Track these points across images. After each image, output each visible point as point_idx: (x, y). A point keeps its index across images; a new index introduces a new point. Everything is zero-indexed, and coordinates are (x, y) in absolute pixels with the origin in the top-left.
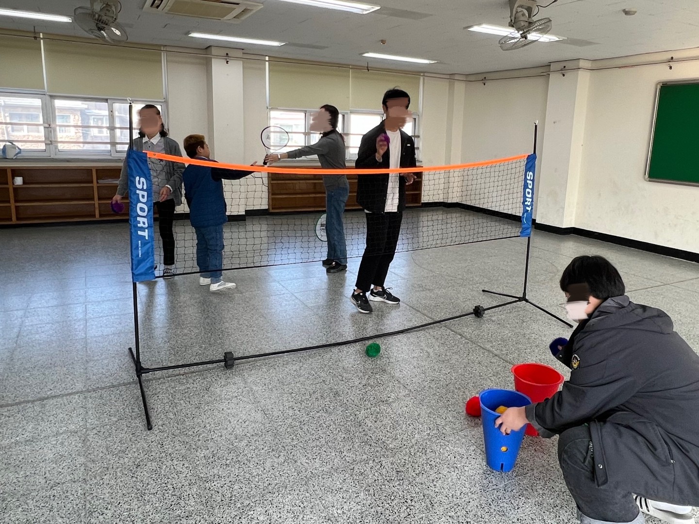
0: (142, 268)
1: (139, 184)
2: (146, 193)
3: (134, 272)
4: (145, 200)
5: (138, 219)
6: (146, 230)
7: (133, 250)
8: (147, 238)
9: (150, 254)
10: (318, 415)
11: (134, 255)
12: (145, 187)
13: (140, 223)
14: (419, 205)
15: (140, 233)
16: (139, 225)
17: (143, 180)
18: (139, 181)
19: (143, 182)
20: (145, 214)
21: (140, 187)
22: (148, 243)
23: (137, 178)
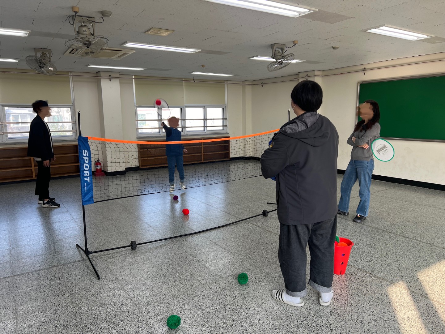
0: (87, 198)
2: (88, 158)
3: (83, 200)
4: (87, 162)
5: (85, 172)
6: (89, 178)
7: (82, 189)
8: (89, 182)
9: (91, 190)
11: (83, 191)
14: (229, 159)
15: (86, 179)
16: (85, 175)
17: (86, 151)
18: (84, 152)
20: (88, 169)
21: (85, 155)
22: (90, 184)
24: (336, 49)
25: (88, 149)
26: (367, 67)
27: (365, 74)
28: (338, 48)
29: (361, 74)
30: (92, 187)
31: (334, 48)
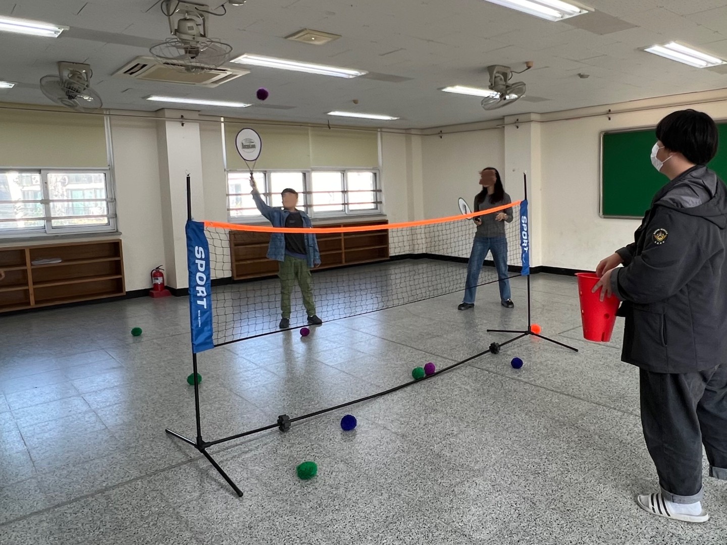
0: (201, 339)
1: (198, 253)
2: (204, 262)
3: (194, 342)
4: (203, 269)
5: (198, 288)
6: (205, 299)
7: (193, 321)
8: (205, 307)
9: (209, 322)
10: (397, 455)
11: (195, 325)
12: (203, 257)
13: (199, 293)
14: (388, 258)
15: (199, 302)
16: (198, 295)
17: (201, 249)
18: (198, 251)
19: (201, 252)
20: (203, 283)
21: (198, 256)
22: (207, 311)
23: (197, 248)
24: (585, 78)
25: (205, 246)
26: (613, 108)
27: (610, 119)
28: (588, 76)
29: (605, 118)
30: (211, 317)
31: (581, 76)
